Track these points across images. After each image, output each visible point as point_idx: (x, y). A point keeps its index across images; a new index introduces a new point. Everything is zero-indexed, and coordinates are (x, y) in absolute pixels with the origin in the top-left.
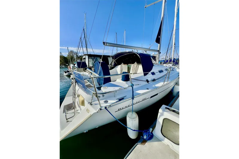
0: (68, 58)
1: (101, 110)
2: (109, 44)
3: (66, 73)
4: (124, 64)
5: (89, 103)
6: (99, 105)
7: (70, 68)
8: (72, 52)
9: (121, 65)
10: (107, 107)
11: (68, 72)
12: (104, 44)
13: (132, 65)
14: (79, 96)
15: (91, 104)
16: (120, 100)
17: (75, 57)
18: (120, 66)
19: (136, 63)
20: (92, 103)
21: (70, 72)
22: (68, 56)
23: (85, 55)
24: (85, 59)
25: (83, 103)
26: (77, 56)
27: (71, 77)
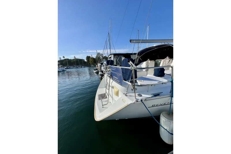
0: (96, 59)
1: (137, 102)
2: (136, 41)
3: (95, 70)
4: (151, 60)
5: (124, 94)
6: (134, 97)
7: (98, 67)
8: (99, 54)
9: (147, 61)
10: (143, 100)
11: (97, 69)
12: (131, 42)
13: (162, 60)
14: (113, 87)
15: (126, 95)
16: (156, 95)
17: (102, 58)
18: (145, 62)
19: (167, 57)
20: (128, 94)
21: (98, 70)
22: (96, 57)
23: (111, 54)
24: (110, 58)
25: (117, 94)
26: (102, 56)
27: (99, 74)
